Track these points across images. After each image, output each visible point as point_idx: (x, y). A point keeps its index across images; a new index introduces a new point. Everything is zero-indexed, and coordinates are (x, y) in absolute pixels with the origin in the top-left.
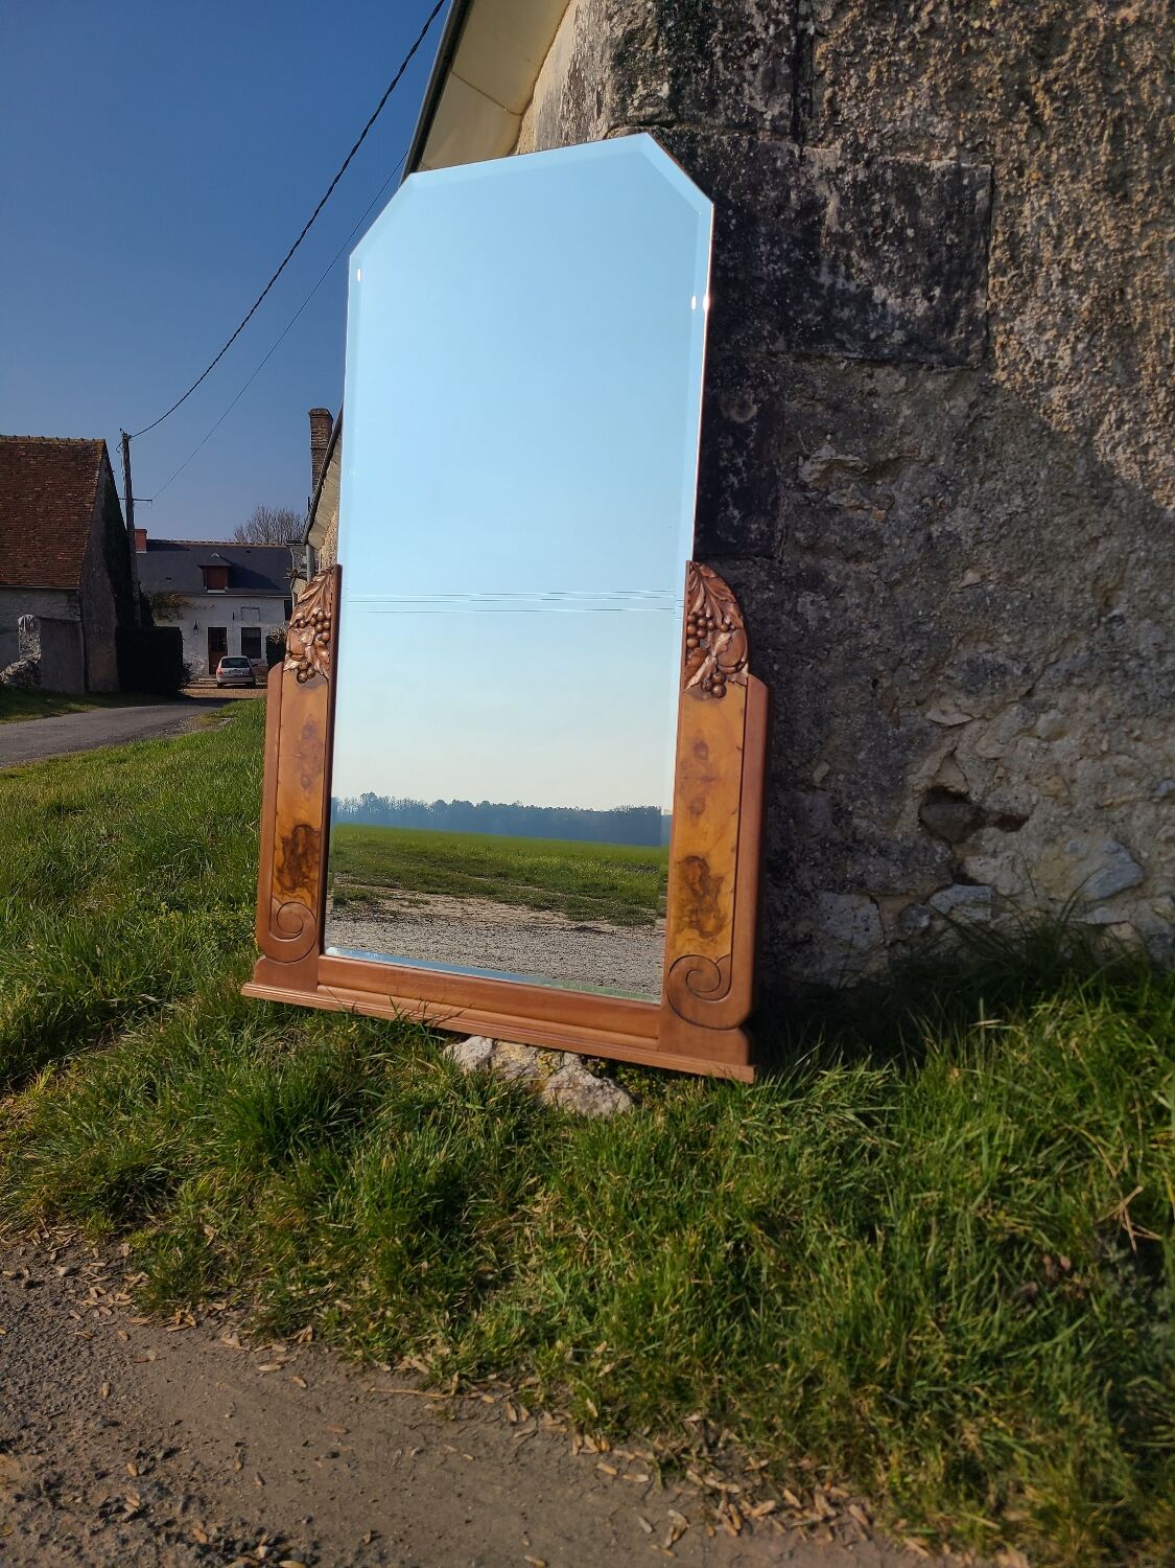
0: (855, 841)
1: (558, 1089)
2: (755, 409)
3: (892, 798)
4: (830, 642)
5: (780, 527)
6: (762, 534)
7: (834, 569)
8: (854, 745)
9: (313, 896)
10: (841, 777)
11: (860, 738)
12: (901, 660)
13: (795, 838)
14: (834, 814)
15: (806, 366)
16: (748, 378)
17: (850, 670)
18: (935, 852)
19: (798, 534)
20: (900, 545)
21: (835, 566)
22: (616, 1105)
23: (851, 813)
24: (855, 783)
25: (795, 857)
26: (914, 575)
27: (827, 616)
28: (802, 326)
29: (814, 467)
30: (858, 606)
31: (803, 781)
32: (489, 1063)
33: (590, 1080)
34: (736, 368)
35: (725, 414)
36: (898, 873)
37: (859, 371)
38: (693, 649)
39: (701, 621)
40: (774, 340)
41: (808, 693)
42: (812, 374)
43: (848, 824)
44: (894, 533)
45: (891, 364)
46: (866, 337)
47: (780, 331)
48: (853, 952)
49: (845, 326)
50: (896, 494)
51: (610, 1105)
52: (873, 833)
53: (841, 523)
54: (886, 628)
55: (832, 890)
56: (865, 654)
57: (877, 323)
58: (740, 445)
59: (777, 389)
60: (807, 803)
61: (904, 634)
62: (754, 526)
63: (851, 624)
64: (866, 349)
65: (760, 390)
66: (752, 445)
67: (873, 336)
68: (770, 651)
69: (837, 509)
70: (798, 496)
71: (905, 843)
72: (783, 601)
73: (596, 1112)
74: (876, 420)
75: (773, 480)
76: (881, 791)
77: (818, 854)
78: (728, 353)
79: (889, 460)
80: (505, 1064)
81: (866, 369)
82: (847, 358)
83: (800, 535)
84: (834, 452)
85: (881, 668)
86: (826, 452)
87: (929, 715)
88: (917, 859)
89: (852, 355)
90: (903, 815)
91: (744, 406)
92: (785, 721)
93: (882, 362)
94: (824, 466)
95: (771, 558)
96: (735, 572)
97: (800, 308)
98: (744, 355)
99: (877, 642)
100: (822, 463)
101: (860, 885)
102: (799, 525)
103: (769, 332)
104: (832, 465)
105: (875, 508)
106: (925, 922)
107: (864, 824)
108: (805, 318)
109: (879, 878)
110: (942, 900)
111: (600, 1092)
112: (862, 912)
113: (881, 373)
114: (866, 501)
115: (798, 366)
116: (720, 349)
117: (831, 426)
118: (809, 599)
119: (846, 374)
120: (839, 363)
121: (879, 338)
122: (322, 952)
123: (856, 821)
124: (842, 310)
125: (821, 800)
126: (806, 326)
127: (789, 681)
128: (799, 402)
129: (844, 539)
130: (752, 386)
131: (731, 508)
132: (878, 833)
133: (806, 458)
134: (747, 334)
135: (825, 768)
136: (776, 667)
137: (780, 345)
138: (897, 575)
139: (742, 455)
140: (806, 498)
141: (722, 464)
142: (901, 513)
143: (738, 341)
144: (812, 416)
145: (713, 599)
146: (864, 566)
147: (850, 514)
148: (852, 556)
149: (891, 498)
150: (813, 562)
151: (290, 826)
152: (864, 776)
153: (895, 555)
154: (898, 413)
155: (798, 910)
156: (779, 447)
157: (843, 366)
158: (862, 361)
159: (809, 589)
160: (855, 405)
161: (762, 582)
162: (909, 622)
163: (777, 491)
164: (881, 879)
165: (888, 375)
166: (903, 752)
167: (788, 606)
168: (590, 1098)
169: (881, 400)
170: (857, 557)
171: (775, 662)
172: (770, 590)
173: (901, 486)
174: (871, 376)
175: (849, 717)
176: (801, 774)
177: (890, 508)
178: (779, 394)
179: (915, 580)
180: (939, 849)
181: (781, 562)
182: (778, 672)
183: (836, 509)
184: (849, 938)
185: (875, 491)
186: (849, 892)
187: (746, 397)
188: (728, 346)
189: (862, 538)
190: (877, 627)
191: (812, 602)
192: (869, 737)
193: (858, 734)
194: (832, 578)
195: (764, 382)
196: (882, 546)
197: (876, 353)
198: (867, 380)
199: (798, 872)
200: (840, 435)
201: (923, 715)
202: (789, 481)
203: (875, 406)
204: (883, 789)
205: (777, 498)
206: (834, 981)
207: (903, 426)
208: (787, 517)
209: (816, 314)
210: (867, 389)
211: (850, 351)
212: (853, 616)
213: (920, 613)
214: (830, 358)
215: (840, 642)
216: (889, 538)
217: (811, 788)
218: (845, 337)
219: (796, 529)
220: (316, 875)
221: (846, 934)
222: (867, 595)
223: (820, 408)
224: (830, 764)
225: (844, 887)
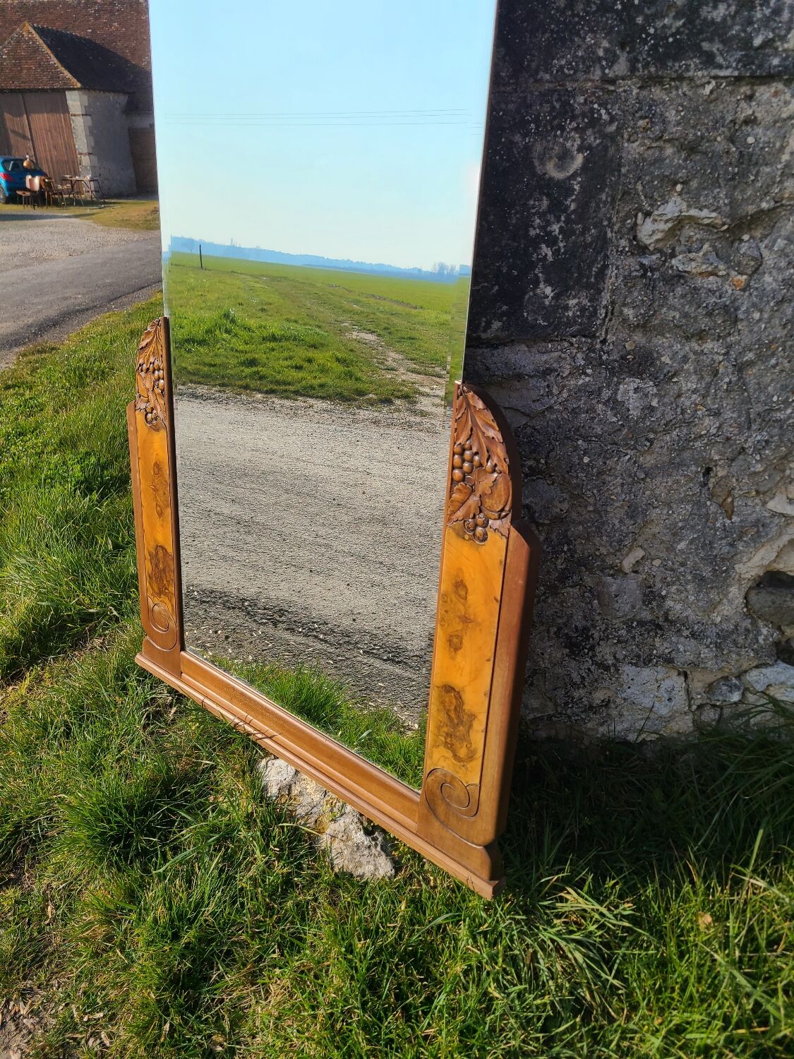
0: (666, 619)
1: (333, 837)
2: (579, 160)
3: (712, 588)
4: (655, 433)
5: (604, 302)
6: (583, 309)
7: (668, 349)
8: (674, 534)
9: (172, 606)
10: (657, 562)
11: (682, 528)
12: (743, 449)
13: (598, 618)
14: (645, 595)
15: (657, 92)
16: (573, 118)
17: (678, 460)
18: (759, 633)
19: (626, 310)
20: (760, 320)
21: (670, 347)
22: (376, 869)
23: (664, 598)
24: (672, 570)
25: (596, 635)
26: (773, 354)
27: (654, 403)
28: (655, 36)
29: (656, 226)
30: (695, 391)
31: (611, 567)
32: (290, 790)
33: (360, 837)
34: (557, 105)
35: (539, 170)
36: (711, 655)
37: (731, 93)
38: (458, 482)
39: (468, 453)
40: (612, 59)
41: (622, 485)
42: (664, 103)
43: (660, 606)
44: (754, 305)
45: (780, 79)
46: (746, 43)
47: (622, 47)
48: (652, 716)
49: (718, 31)
50: (766, 253)
51: (372, 868)
52: (687, 617)
53: (683, 296)
54: (728, 414)
55: (636, 665)
56: (698, 444)
57: (766, 22)
58: (557, 207)
59: (613, 128)
60: (614, 587)
61: (750, 422)
62: (572, 302)
63: (683, 412)
64: (746, 61)
65: (589, 132)
66: (573, 207)
67: (757, 42)
68: (580, 442)
69: (682, 277)
70: (632, 262)
71: (725, 626)
72: (600, 389)
73: (360, 871)
74: (748, 161)
75: (602, 243)
76: (701, 580)
77: (623, 632)
78: (547, 86)
79: (762, 211)
80: (301, 794)
81: (742, 90)
82: (715, 77)
83: (629, 312)
84: (684, 206)
85: (717, 457)
86: (674, 207)
87: (771, 505)
88: (735, 643)
89: (722, 73)
90: (725, 601)
91: (565, 156)
92: (594, 511)
93: (768, 78)
94: (670, 225)
95: (593, 336)
96: (545, 357)
97: (653, 10)
98: (569, 86)
99: (713, 431)
100: (667, 221)
101: (669, 661)
102: (629, 300)
103: (606, 50)
104: (679, 223)
105: (733, 273)
106: (736, 697)
107: (678, 607)
108: (659, 24)
109: (690, 657)
110: (757, 678)
111: (366, 852)
112: (667, 684)
113: (764, 92)
114: (722, 267)
115: (645, 93)
116: (536, 81)
117: (682, 174)
118: (632, 386)
119: (711, 100)
120: (703, 85)
121: (767, 43)
122: (183, 649)
123: (669, 603)
124: (715, 7)
125: (632, 585)
126: (660, 37)
127: (600, 473)
128: (643, 144)
129: (686, 315)
130: (576, 129)
131: (542, 285)
132: (692, 617)
133: (647, 214)
134: (575, 56)
135: (639, 553)
136: (586, 460)
137: (621, 67)
138: (750, 356)
139: (559, 221)
140: (642, 265)
141: (532, 233)
142: (768, 278)
143: (562, 67)
144: (659, 161)
145: (480, 434)
146: (709, 345)
147: (699, 281)
148: (693, 336)
149: (759, 261)
150: (643, 341)
151: (153, 544)
152: (683, 564)
153: (751, 331)
154: (782, 148)
155: (596, 680)
156: (613, 200)
157: (708, 89)
158: (738, 79)
159: (633, 375)
160: (720, 143)
161: (577, 368)
162: (759, 408)
163: (606, 257)
164: (691, 658)
165: (776, 94)
166: (732, 545)
167: (606, 394)
168: (357, 856)
169: (759, 131)
170: (701, 336)
171: (585, 454)
172: (587, 375)
173: (775, 241)
174: (750, 98)
175: (671, 508)
176: (609, 561)
177: (755, 272)
178: (612, 138)
179: (773, 361)
180: (765, 631)
181: (604, 342)
182: (588, 465)
183: (680, 276)
184: (649, 705)
185: (738, 250)
186: (656, 665)
187: (569, 144)
188: (547, 77)
189: (710, 314)
190: (717, 414)
191: (636, 390)
192: (693, 527)
193: (680, 524)
194: (666, 359)
195: (594, 122)
196: (736, 320)
197: (760, 66)
198: (743, 104)
199: (598, 649)
200: (694, 184)
201: (764, 503)
202: (623, 242)
203: (750, 140)
204: (703, 579)
205: (605, 267)
206: (632, 737)
207: (786, 166)
208: (613, 291)
209: (676, 18)
210: (742, 117)
211: (720, 67)
212: (688, 403)
213: (775, 399)
214: (691, 79)
215: (666, 432)
216: (747, 311)
217: (618, 572)
218: (715, 47)
219: (624, 305)
220: (172, 589)
221: (647, 702)
222: (708, 379)
223: (669, 151)
224: (645, 550)
225: (650, 661)
